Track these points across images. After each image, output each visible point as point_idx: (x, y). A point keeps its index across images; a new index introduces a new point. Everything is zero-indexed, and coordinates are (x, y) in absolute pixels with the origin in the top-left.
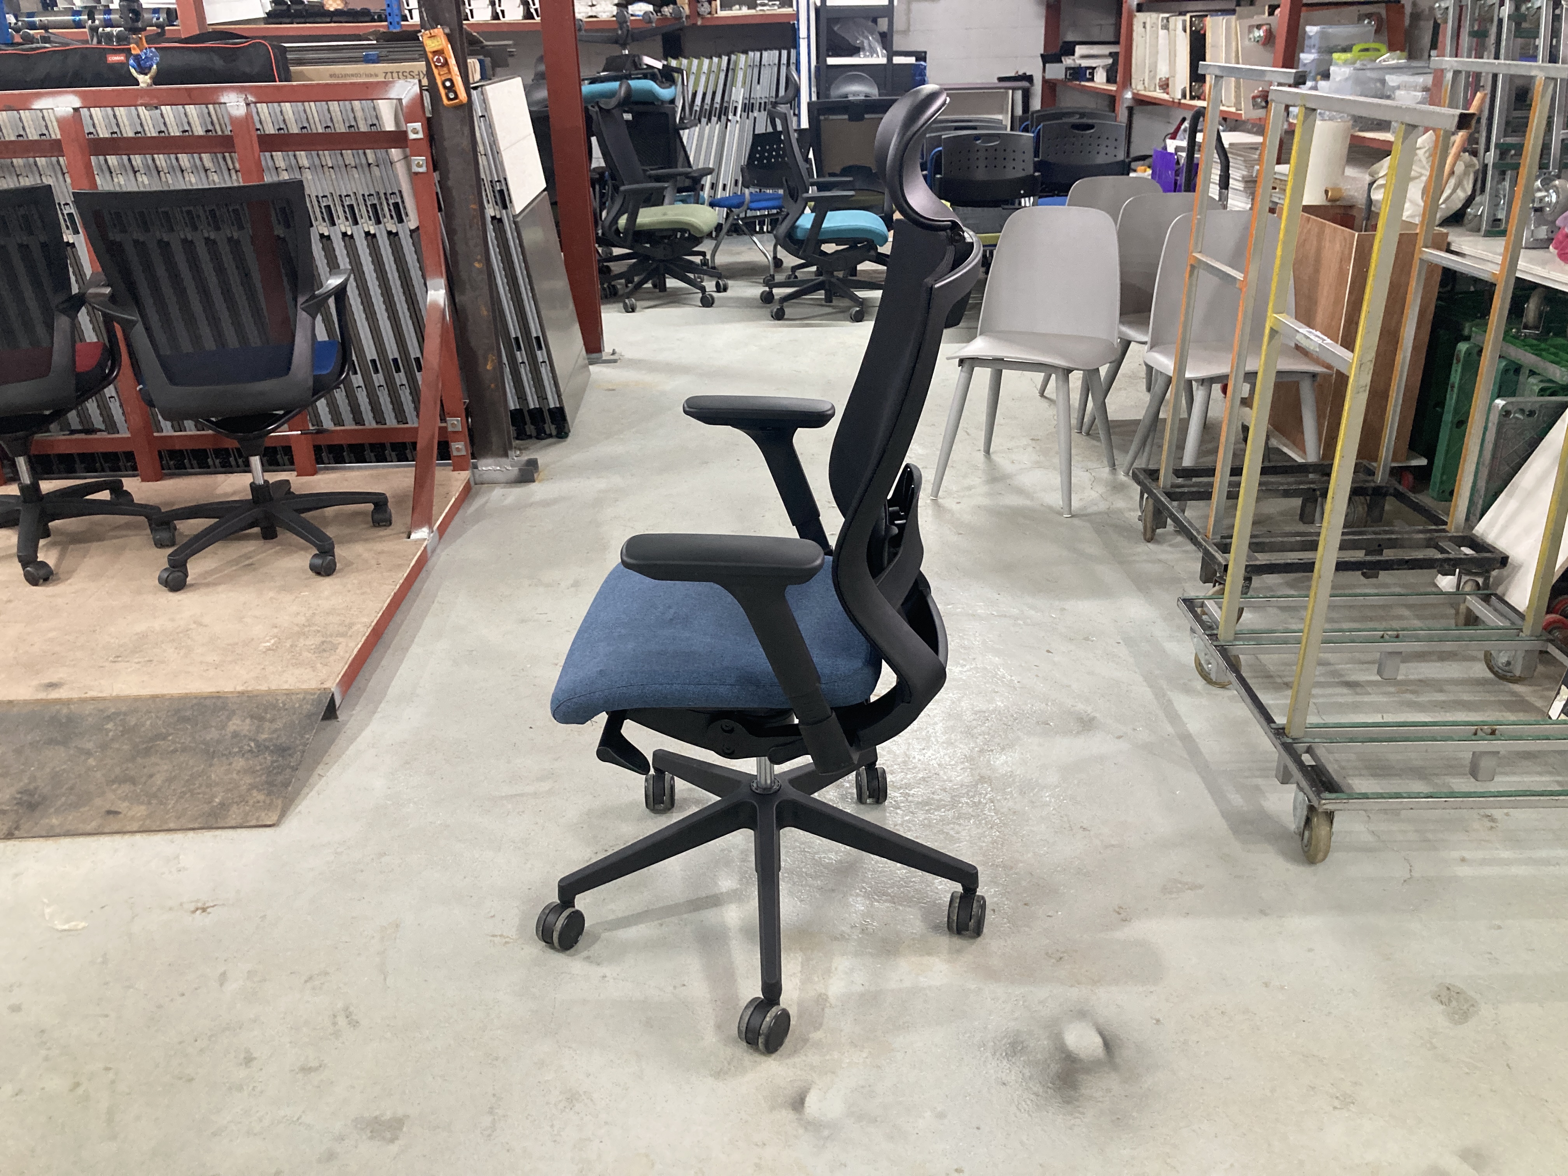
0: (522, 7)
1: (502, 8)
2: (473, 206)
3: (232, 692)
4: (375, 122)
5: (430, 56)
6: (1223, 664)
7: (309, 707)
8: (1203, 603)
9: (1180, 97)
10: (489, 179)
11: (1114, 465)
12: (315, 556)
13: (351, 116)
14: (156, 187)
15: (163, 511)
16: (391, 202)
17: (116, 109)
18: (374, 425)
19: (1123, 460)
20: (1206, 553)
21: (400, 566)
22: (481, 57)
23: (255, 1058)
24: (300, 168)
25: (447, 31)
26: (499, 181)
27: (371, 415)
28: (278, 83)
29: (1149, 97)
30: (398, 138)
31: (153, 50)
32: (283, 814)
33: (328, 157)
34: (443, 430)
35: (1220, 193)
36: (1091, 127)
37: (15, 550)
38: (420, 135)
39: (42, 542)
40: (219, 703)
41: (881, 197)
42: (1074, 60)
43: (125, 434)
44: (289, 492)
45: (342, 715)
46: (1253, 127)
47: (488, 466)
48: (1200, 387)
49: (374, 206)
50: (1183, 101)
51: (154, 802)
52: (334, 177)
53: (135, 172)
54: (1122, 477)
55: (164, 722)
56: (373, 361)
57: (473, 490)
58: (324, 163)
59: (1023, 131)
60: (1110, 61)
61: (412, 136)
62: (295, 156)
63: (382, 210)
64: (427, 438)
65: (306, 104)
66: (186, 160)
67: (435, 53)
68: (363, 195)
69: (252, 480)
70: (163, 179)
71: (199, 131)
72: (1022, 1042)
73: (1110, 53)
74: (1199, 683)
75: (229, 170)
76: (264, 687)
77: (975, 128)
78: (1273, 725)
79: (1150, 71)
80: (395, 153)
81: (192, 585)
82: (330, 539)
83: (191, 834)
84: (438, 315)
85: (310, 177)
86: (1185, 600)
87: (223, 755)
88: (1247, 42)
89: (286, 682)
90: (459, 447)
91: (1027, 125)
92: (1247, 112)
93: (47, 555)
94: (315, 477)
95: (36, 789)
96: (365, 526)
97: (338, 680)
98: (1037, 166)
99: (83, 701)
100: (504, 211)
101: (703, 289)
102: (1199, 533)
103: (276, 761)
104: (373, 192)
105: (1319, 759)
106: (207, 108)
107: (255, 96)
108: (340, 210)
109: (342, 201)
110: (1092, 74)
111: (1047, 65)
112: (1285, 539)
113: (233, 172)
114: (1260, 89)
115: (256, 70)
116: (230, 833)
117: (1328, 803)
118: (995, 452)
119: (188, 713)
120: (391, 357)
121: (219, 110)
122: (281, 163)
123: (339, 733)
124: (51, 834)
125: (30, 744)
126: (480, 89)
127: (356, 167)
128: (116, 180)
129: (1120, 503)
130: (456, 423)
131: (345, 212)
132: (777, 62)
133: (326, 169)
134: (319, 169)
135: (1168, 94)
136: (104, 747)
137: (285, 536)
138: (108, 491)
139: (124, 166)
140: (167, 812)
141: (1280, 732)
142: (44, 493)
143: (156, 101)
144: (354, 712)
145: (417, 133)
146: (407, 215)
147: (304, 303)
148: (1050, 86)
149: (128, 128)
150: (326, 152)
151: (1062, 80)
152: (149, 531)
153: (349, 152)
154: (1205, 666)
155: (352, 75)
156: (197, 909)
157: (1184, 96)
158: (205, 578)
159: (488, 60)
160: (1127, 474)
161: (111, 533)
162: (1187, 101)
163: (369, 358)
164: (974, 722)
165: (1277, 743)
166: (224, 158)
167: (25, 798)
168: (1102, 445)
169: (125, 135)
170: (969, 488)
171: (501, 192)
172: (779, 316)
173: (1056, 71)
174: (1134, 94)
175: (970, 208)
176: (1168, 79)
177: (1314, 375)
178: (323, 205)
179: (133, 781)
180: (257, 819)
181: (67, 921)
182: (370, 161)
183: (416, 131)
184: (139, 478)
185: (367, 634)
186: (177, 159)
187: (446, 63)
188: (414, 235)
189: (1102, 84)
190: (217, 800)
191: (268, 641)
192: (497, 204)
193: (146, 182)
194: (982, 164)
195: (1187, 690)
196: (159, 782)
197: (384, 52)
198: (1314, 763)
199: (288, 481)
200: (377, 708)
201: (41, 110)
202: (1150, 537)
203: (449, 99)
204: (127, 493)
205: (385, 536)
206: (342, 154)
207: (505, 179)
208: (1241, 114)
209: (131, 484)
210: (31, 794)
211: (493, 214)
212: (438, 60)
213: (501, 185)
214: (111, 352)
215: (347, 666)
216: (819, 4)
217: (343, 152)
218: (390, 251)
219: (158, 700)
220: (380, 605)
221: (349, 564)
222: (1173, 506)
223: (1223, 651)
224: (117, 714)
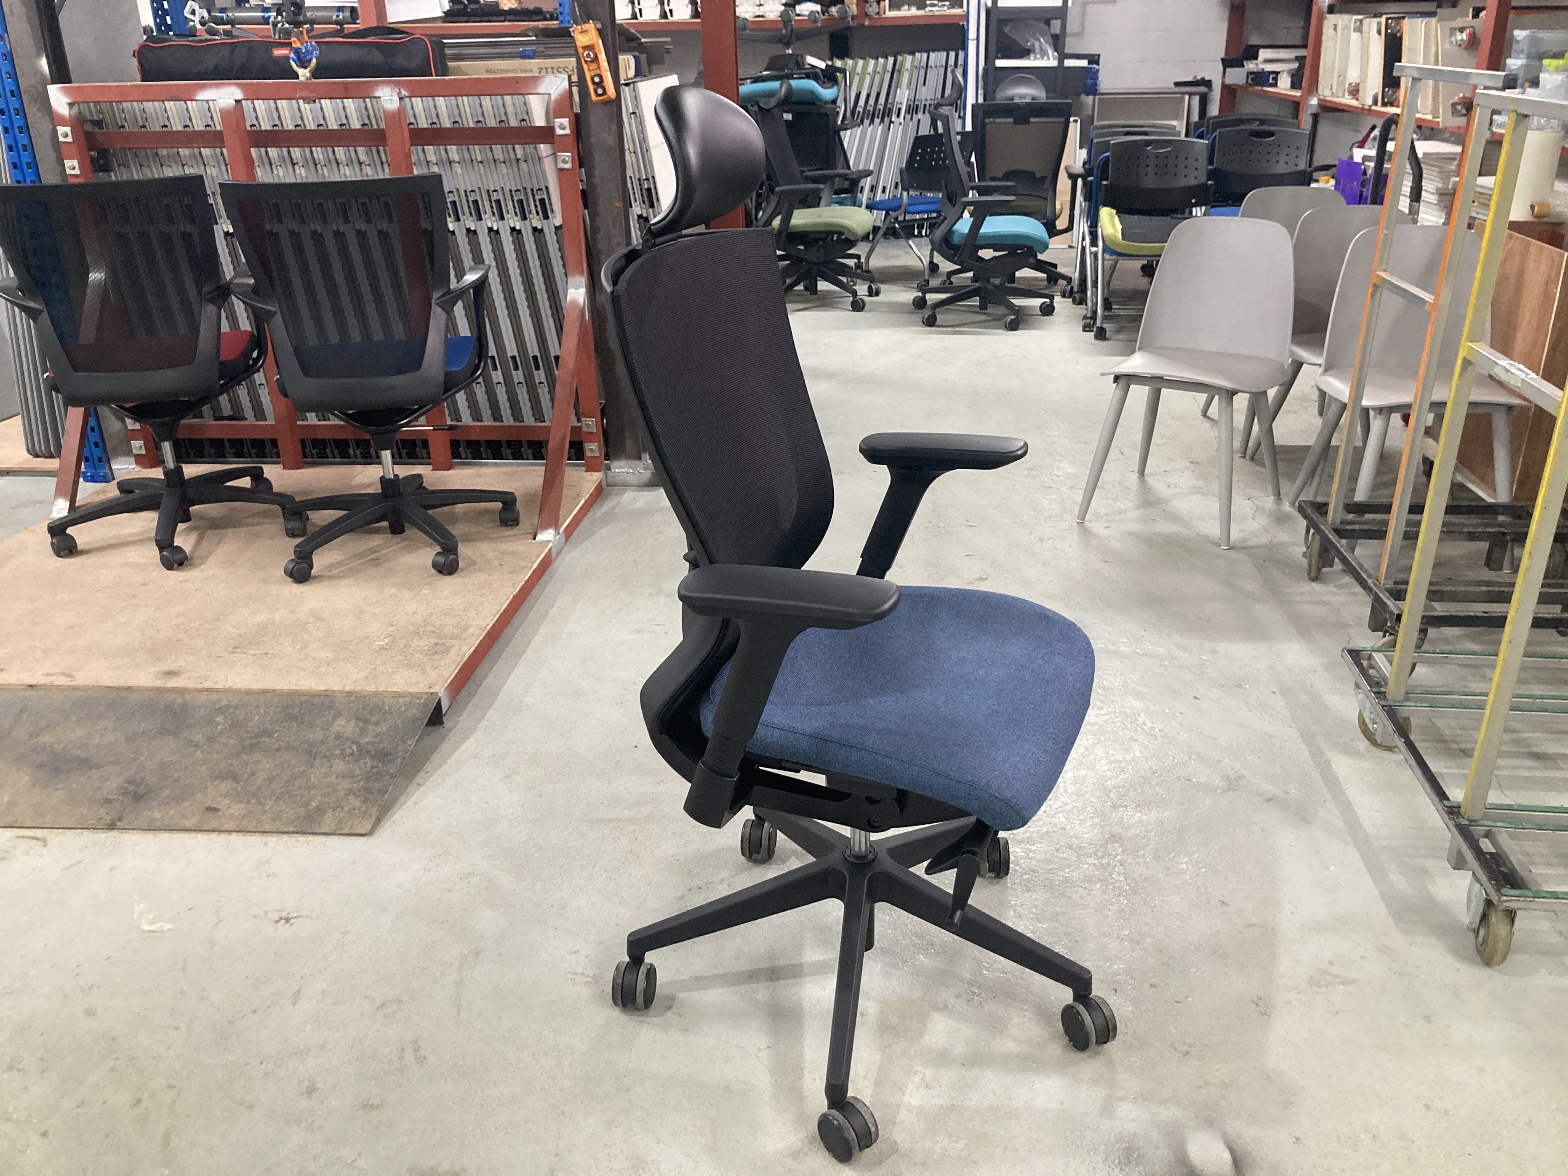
0: (690, 6)
1: (671, 8)
2: (617, 204)
3: (341, 692)
4: (526, 117)
5: (580, 50)
6: (1390, 727)
7: (414, 711)
8: (1371, 655)
9: (1370, 104)
10: (637, 177)
11: (1279, 494)
12: (438, 554)
13: (502, 110)
14: (313, 179)
15: (297, 500)
16: (537, 198)
17: (278, 101)
18: (512, 422)
19: (1289, 489)
20: (1377, 599)
21: (522, 568)
22: (637, 54)
23: (317, 1089)
24: (450, 162)
25: (599, 26)
26: (647, 179)
27: (509, 412)
28: (434, 78)
29: (1335, 103)
30: (546, 134)
31: (314, 43)
32: (378, 821)
33: (477, 152)
34: (576, 430)
35: (1411, 206)
36: (1271, 134)
37: (153, 534)
38: (567, 131)
39: (181, 526)
40: (327, 703)
41: (1043, 202)
42: (1257, 64)
43: (271, 421)
44: (421, 486)
45: (448, 721)
46: (1451, 136)
47: (621, 468)
48: (1378, 416)
49: (521, 202)
50: (1374, 108)
51: (253, 801)
52: (482, 171)
53: (293, 164)
54: (1287, 507)
55: (271, 718)
56: (514, 358)
57: (605, 491)
58: (474, 158)
59: (1197, 137)
60: (1296, 65)
61: (559, 132)
62: (446, 150)
63: (529, 205)
64: (559, 438)
65: (460, 98)
66: (342, 153)
67: (585, 48)
68: (511, 191)
69: (382, 474)
70: (320, 172)
71: (356, 125)
72: (1139, 1149)
73: (1297, 58)
74: (1363, 744)
75: (382, 163)
76: (372, 688)
77: (1146, 134)
78: (1446, 803)
79: (1340, 76)
80: (544, 149)
81: (316, 577)
82: (454, 537)
83: (285, 837)
84: (577, 313)
85: (459, 172)
86: (1351, 652)
87: (326, 757)
88: (1448, 46)
89: (395, 684)
90: (593, 448)
91: (1203, 132)
92: (1445, 119)
93: (183, 540)
94: (451, 472)
95: (143, 779)
96: (492, 525)
97: (446, 685)
98: (1210, 175)
99: (199, 691)
100: (651, 210)
101: (854, 293)
102: (1369, 576)
103: (377, 767)
104: (520, 188)
105: (1499, 845)
106: (364, 101)
107: (408, 89)
108: (487, 205)
109: (489, 196)
110: (1275, 79)
111: (1228, 70)
112: (1468, 589)
113: (386, 166)
114: (1461, 95)
115: (413, 66)
116: (323, 839)
117: (1510, 899)
118: (1148, 475)
119: (296, 711)
120: (531, 355)
121: (375, 103)
122: (432, 157)
123: (443, 740)
124: (152, 828)
125: (143, 732)
126: (632, 85)
127: (504, 162)
128: (275, 172)
129: (1283, 537)
130: (590, 424)
131: (492, 207)
132: (944, 64)
133: (475, 164)
134: (469, 163)
135: (1357, 100)
136: (211, 740)
137: (411, 532)
138: (249, 478)
139: (283, 157)
140: (264, 813)
141: (1453, 811)
142: (186, 477)
143: (313, 95)
144: (461, 718)
145: (564, 129)
146: (552, 211)
147: (439, 298)
148: (1229, 91)
149: (289, 121)
150: (476, 147)
151: (1242, 86)
152: (283, 519)
153: (499, 146)
154: (1370, 726)
155: (508, 71)
156: (281, 919)
157: (1375, 102)
158: (330, 571)
159: (643, 57)
160: (1293, 504)
161: (248, 520)
162: (1379, 108)
163: (510, 354)
164: (1108, 773)
165: (1451, 824)
166: (378, 152)
167: (132, 788)
168: (1267, 472)
169: (286, 128)
170: (1120, 512)
171: (649, 190)
172: (931, 322)
173: (1236, 76)
174: (1319, 100)
175: (1136, 217)
176: (1358, 84)
177: (1510, 408)
178: (470, 199)
179: (235, 778)
180: (351, 827)
181: (154, 921)
182: (519, 156)
183: (563, 126)
184: (281, 465)
185: (481, 638)
186: (334, 152)
187: (596, 59)
188: (559, 231)
189: (1286, 89)
190: (314, 804)
191: (383, 640)
192: (644, 203)
193: (304, 174)
194: (1151, 170)
195: (1349, 751)
196: (260, 781)
197: (541, 48)
198: (1494, 851)
199: (420, 476)
200: (484, 716)
201: (207, 101)
202: (1315, 576)
203: (598, 95)
204: (267, 481)
205: (510, 536)
206: (491, 149)
207: (653, 177)
208: (1438, 122)
209: (272, 472)
210: (138, 785)
211: (640, 213)
212: (589, 55)
213: (649, 184)
214: (258, 341)
215: (457, 671)
216: (990, 5)
217: (493, 146)
218: (534, 247)
219: (268, 695)
220: (497, 608)
221: (472, 563)
222: (1342, 544)
223: (1391, 712)
224: (228, 706)
